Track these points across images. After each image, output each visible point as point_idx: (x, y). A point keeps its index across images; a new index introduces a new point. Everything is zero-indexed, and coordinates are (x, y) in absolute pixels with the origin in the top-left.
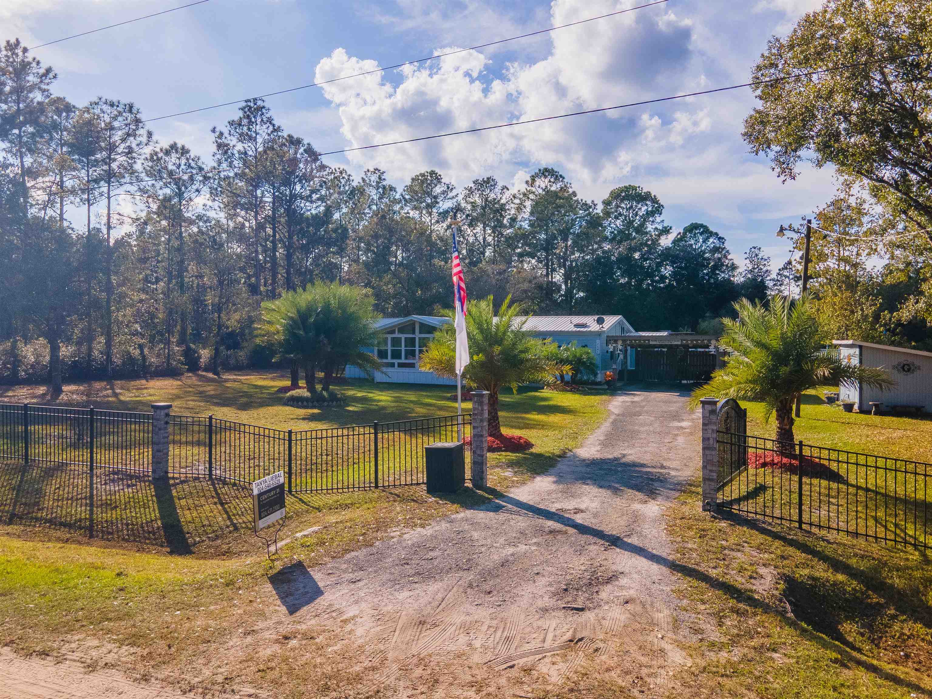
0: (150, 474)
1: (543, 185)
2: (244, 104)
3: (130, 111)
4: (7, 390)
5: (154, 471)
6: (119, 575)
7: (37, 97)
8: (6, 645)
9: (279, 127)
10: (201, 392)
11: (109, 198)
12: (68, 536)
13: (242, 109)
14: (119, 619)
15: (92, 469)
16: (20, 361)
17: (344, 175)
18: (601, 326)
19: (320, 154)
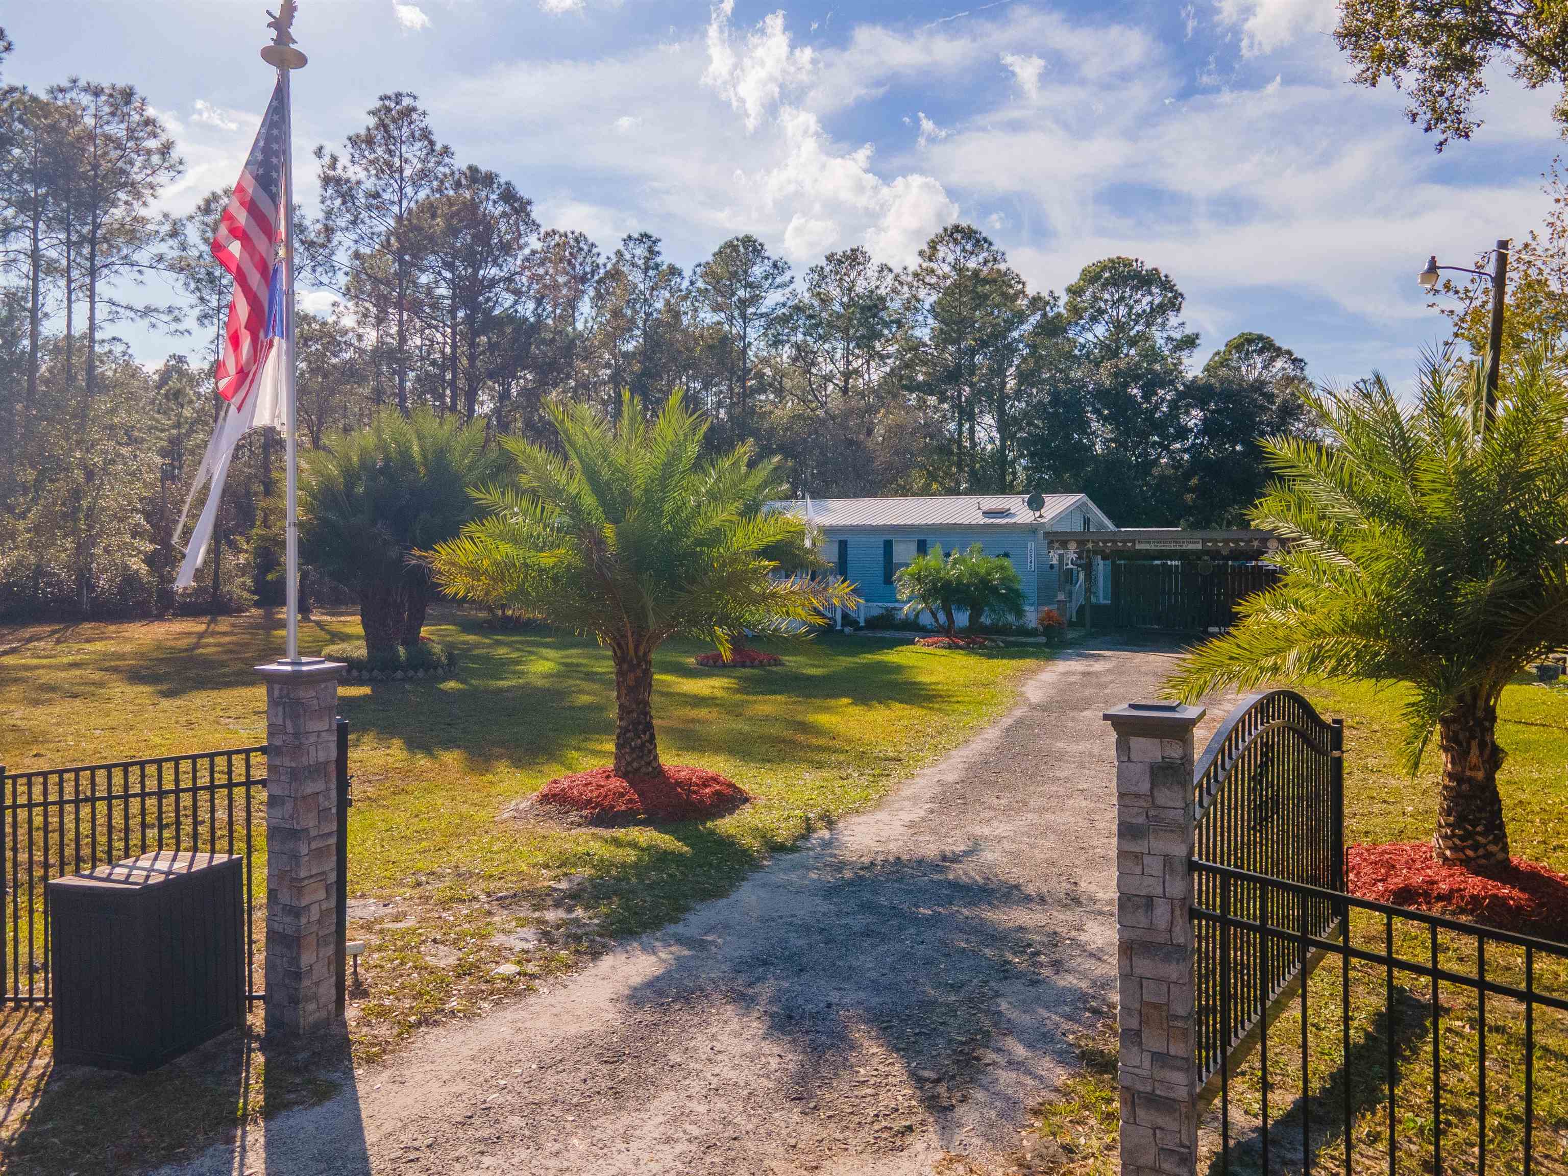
1: (952, 259)
2: (378, 104)
9: (445, 149)
13: (373, 113)
17: (581, 245)
18: (1037, 514)
19: (529, 203)
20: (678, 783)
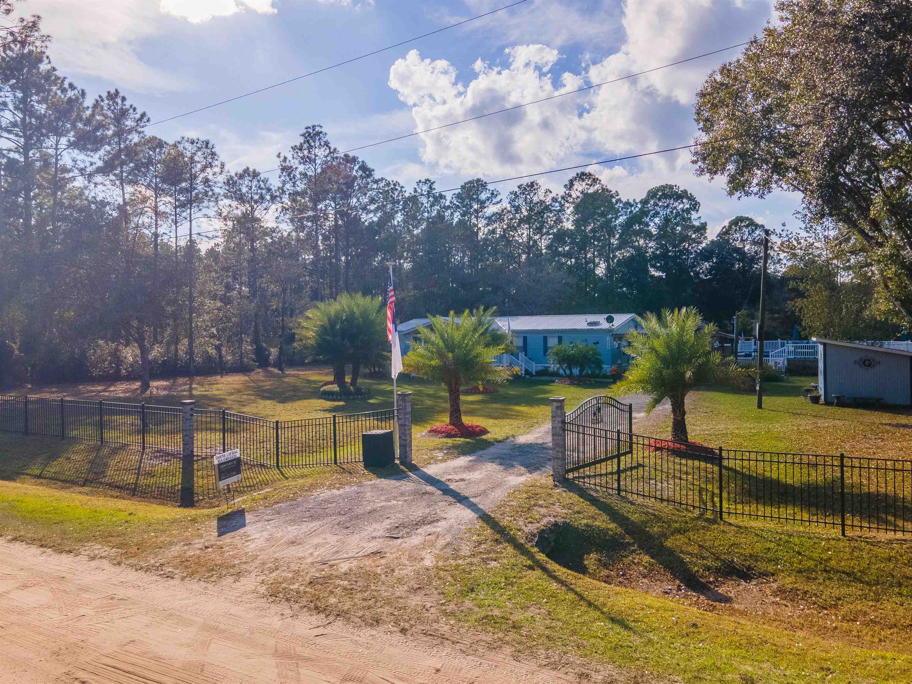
0: (182, 453)
1: (580, 189)
2: (305, 131)
3: (207, 147)
4: (110, 386)
5: (184, 451)
6: (130, 514)
7: (135, 138)
8: (50, 548)
9: (335, 149)
10: (259, 387)
11: (191, 221)
12: (118, 494)
13: (303, 135)
14: (118, 536)
15: (144, 449)
16: (122, 361)
17: (397, 187)
18: (611, 324)
19: (373, 170)
20: (470, 427)
